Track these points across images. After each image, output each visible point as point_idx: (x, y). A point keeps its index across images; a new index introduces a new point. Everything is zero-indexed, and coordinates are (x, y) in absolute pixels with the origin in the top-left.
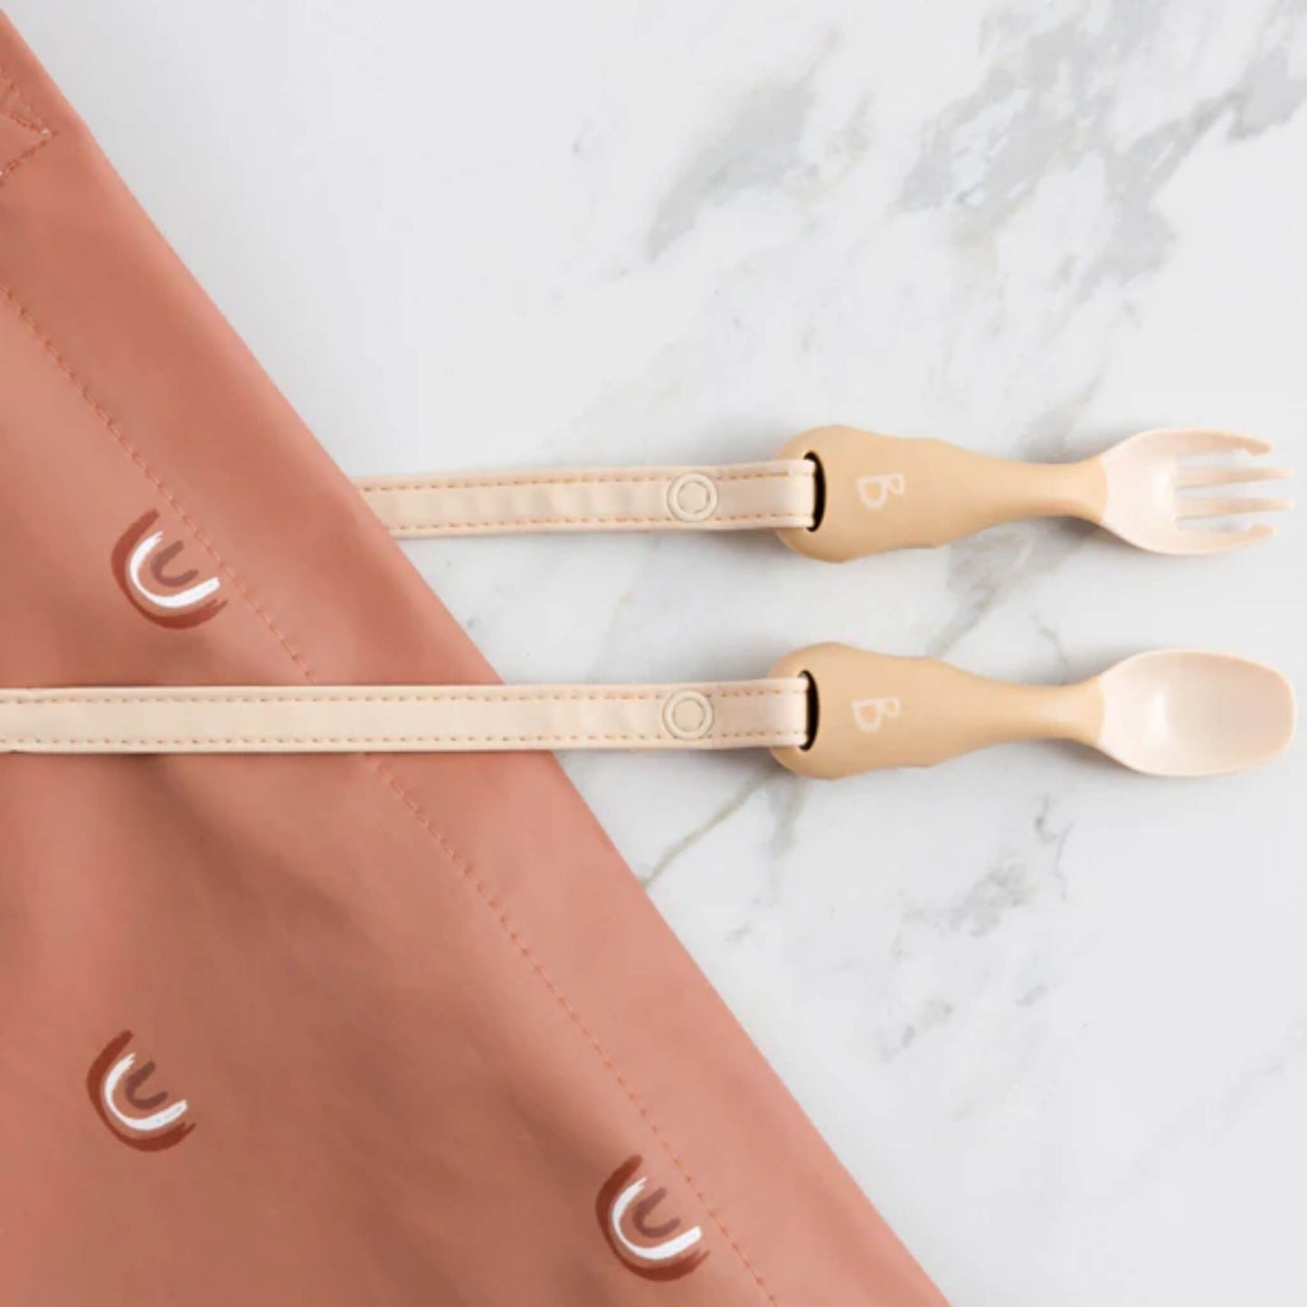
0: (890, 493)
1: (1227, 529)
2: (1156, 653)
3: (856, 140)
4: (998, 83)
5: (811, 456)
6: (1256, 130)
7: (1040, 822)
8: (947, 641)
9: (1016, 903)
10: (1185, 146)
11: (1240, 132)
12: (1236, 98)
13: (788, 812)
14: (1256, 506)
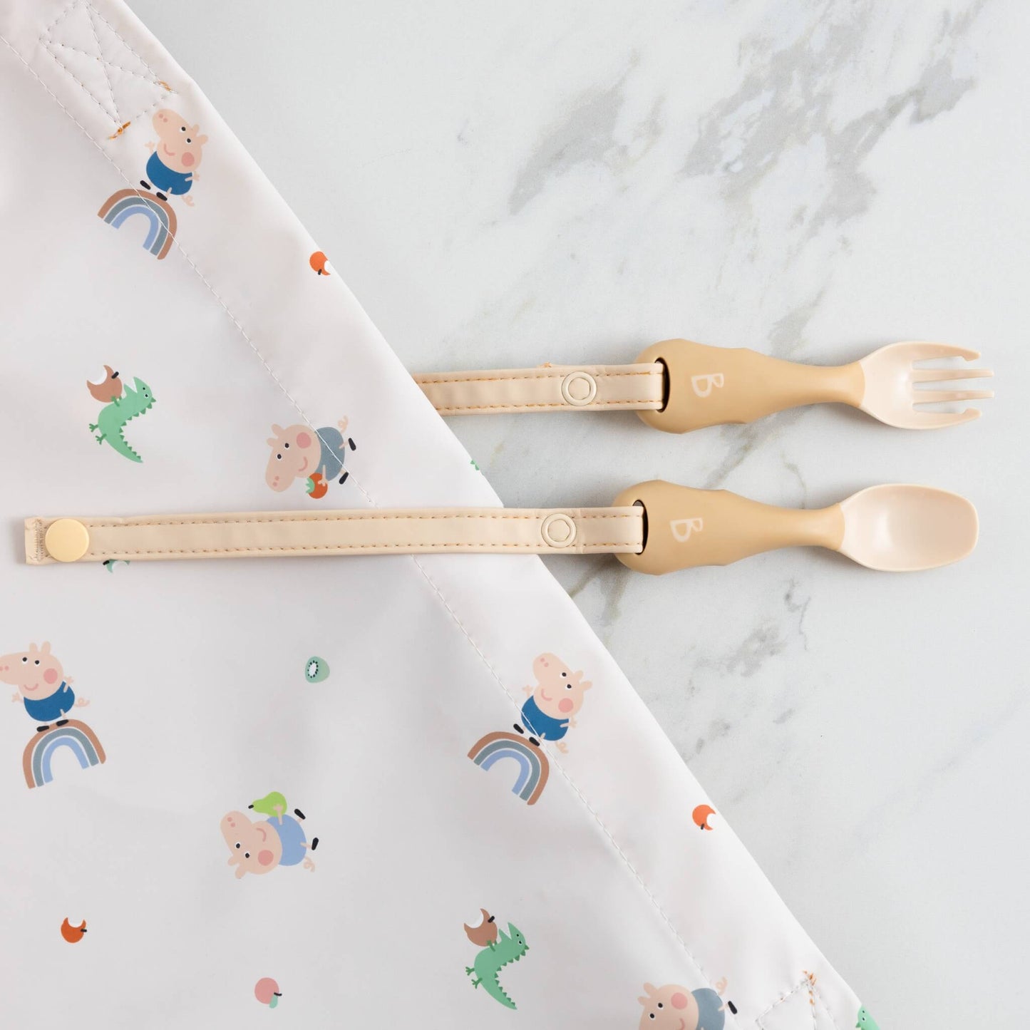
0: (713, 385)
1: (951, 411)
2: (883, 486)
3: (653, 128)
4: (751, 88)
5: (661, 360)
6: (930, 116)
7: (788, 597)
8: (721, 475)
9: (772, 653)
10: (882, 127)
11: (919, 117)
12: (917, 94)
13: (614, 594)
14: (970, 396)
